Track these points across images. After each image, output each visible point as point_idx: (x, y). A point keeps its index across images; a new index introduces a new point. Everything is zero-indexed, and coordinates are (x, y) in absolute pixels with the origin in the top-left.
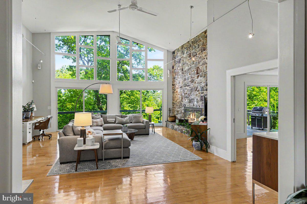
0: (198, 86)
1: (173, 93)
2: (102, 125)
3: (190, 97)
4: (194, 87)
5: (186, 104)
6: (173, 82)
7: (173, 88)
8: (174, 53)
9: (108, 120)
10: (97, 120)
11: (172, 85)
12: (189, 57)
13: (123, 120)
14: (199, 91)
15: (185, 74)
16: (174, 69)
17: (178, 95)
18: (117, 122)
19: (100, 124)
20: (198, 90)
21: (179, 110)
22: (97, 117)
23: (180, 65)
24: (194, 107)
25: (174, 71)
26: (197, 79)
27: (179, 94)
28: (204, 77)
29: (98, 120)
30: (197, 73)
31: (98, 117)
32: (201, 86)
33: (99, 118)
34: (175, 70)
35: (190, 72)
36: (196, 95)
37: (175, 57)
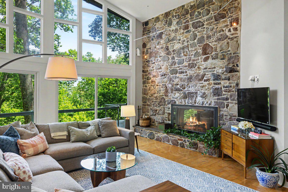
0: (207, 73)
1: (144, 83)
2: (46, 149)
3: (186, 89)
4: (195, 75)
5: (175, 100)
6: (144, 67)
7: (143, 76)
8: (146, 23)
9: (52, 135)
10: (33, 139)
11: (143, 72)
12: (184, 30)
13: (86, 133)
14: (208, 80)
15: (172, 55)
16: (147, 48)
17: (157, 87)
18: (73, 138)
19: (41, 148)
20: (205, 78)
21: (158, 109)
22: (29, 132)
23: (162, 42)
24: (196, 105)
25: (147, 51)
26: (203, 63)
27: (157, 85)
28: (222, 59)
29: (35, 139)
30: (205, 53)
31: (33, 133)
32: (215, 72)
33: (35, 135)
34: (149, 50)
35: (187, 52)
36: (203, 87)
37: (148, 31)
